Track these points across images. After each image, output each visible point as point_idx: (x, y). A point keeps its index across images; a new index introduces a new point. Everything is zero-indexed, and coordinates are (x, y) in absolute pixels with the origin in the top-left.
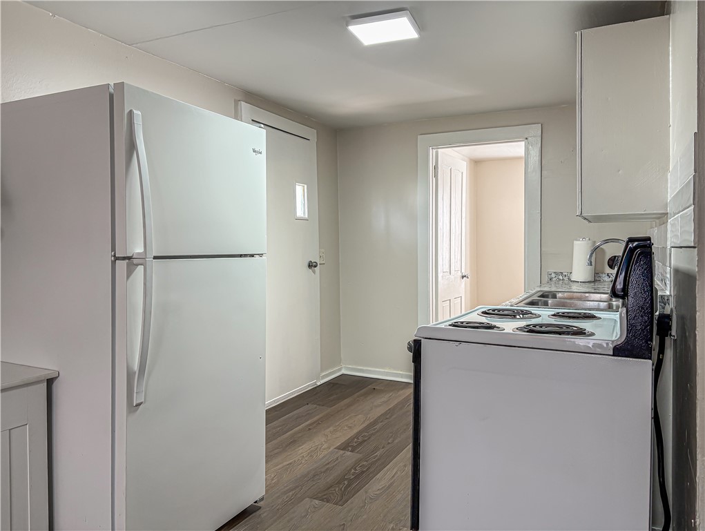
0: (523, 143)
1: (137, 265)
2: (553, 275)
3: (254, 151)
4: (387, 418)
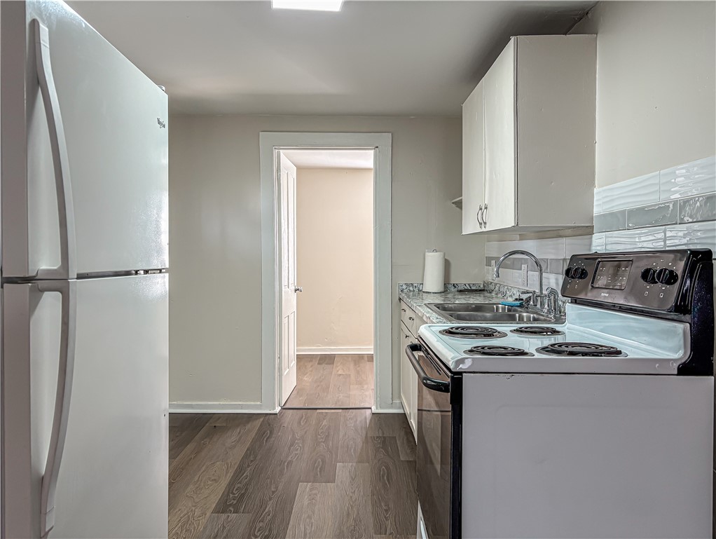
0: (372, 152)
1: (43, 291)
2: (404, 287)
3: (159, 123)
4: (252, 461)
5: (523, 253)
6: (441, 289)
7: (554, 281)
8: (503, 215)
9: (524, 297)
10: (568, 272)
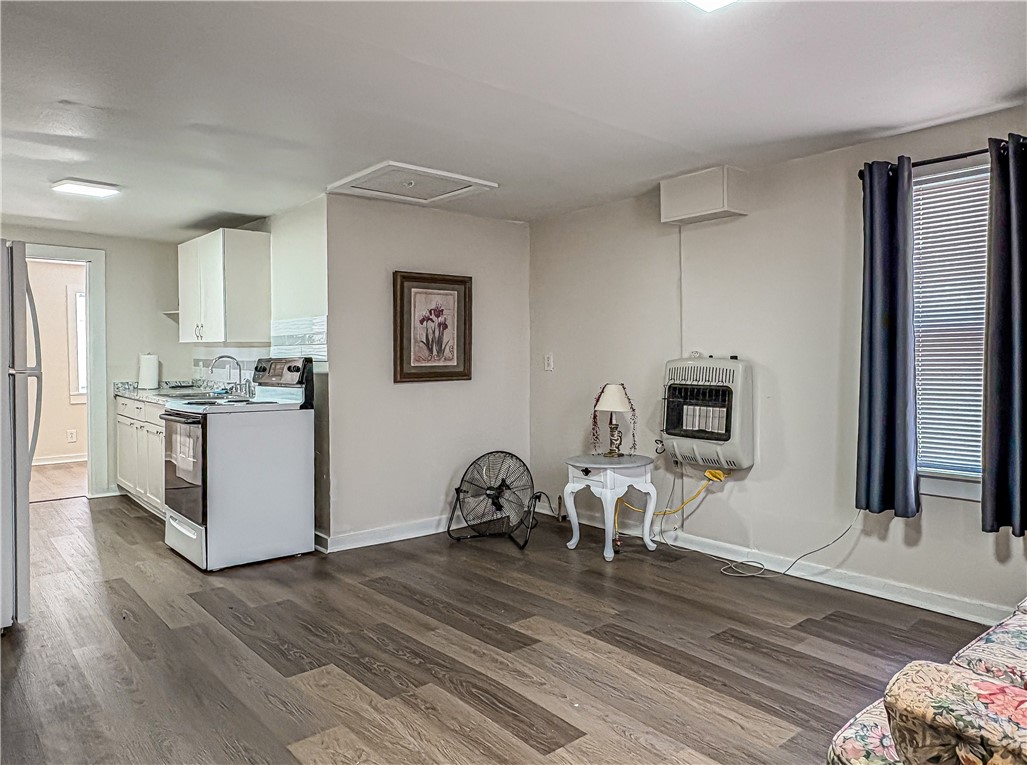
2: (120, 385)
5: (229, 357)
6: (157, 386)
7: (249, 374)
8: (216, 333)
9: (228, 387)
10: (256, 368)
